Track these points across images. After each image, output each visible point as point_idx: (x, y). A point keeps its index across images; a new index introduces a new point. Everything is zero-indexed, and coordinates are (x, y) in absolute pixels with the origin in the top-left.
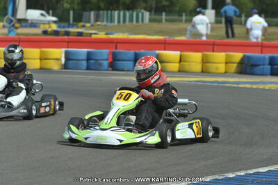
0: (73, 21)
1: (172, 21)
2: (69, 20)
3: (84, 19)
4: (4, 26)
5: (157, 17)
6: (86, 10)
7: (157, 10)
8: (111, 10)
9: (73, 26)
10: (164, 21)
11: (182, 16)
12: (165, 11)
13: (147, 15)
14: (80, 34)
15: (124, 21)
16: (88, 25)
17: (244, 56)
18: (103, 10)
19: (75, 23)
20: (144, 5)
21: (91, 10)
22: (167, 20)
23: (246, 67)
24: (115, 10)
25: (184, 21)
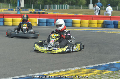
0: (41, 8)
1: (77, 8)
2: (39, 8)
3: (45, 8)
4: (15, 10)
5: (72, 7)
6: (46, 4)
7: (72, 4)
8: (55, 4)
9: (41, 10)
11: (81, 6)
12: (75, 5)
13: (68, 6)
14: (44, 13)
15: (60, 8)
16: (46, 10)
17: (104, 21)
18: (52, 4)
20: (67, 2)
21: (47, 4)
22: (75, 8)
23: (105, 25)
24: (56, 4)
25: (81, 8)
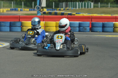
0: (54, 7)
2: (53, 7)
3: (60, 6)
4: (21, 10)
5: (96, 5)
6: (61, 2)
8: (74, 2)
9: (54, 10)
10: (99, 7)
11: (108, 4)
12: (100, 2)
13: (92, 4)
16: (62, 9)
18: (70, 1)
19: (55, 8)
21: (63, 2)
25: (109, 7)
